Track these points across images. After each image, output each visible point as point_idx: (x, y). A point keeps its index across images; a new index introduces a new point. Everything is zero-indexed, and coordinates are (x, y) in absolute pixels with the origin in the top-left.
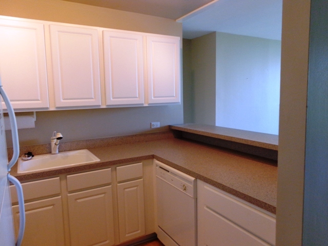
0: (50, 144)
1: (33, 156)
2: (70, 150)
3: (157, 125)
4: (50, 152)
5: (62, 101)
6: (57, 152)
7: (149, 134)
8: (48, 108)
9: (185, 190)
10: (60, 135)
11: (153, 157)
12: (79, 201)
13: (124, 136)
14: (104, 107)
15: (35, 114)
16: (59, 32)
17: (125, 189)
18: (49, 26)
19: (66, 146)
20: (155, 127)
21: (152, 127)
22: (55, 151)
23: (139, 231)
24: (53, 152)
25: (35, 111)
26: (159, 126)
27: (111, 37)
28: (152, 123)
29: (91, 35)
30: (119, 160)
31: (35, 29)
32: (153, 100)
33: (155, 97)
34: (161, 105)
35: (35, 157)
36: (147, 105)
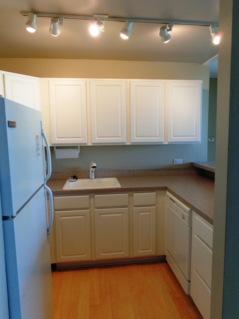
0: (89, 171)
1: (77, 179)
2: (104, 177)
3: (180, 161)
4: (89, 178)
5: (97, 138)
6: (94, 177)
7: (171, 169)
8: (86, 144)
9: (184, 218)
10: (95, 165)
11: (166, 189)
12: (102, 216)
13: (148, 170)
14: (129, 144)
15: (79, 148)
16: (96, 86)
17: (139, 212)
18: (90, 82)
19: (100, 174)
20: (178, 163)
21: (175, 163)
22: (92, 177)
23: (150, 250)
24: (91, 178)
25: (79, 145)
26: (181, 163)
27: (136, 86)
28: (175, 160)
29: (120, 86)
30: (135, 188)
31: (80, 85)
32: (173, 139)
33: (174, 136)
34: (181, 143)
35: (78, 180)
36: (167, 143)
